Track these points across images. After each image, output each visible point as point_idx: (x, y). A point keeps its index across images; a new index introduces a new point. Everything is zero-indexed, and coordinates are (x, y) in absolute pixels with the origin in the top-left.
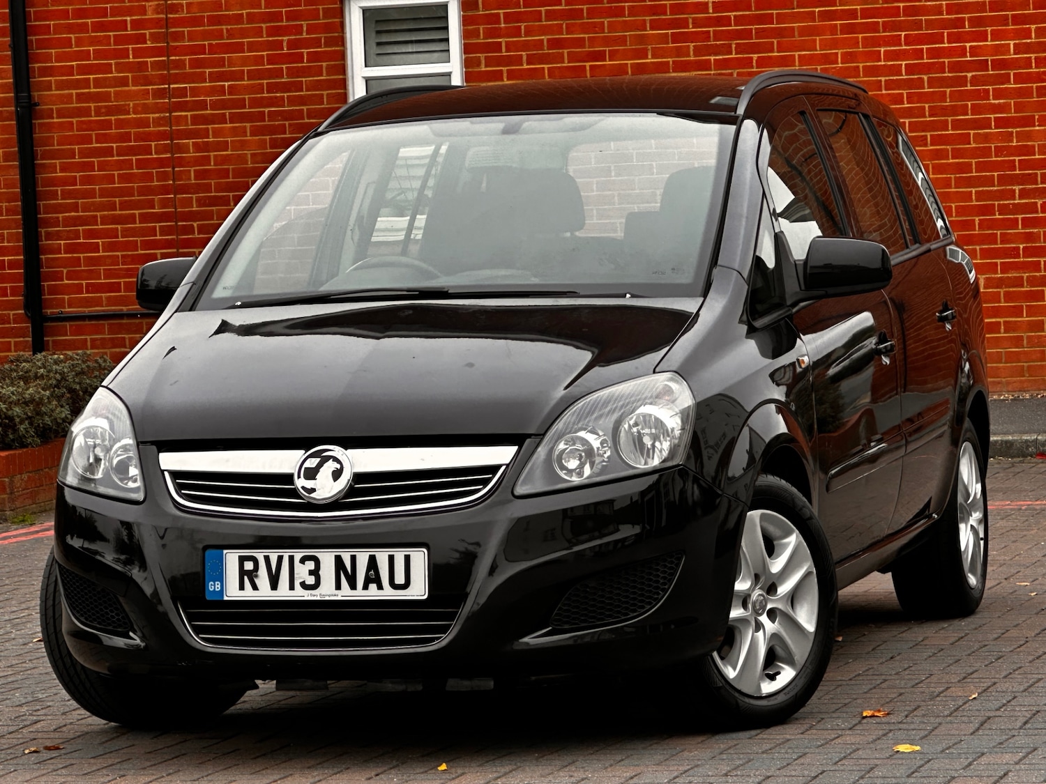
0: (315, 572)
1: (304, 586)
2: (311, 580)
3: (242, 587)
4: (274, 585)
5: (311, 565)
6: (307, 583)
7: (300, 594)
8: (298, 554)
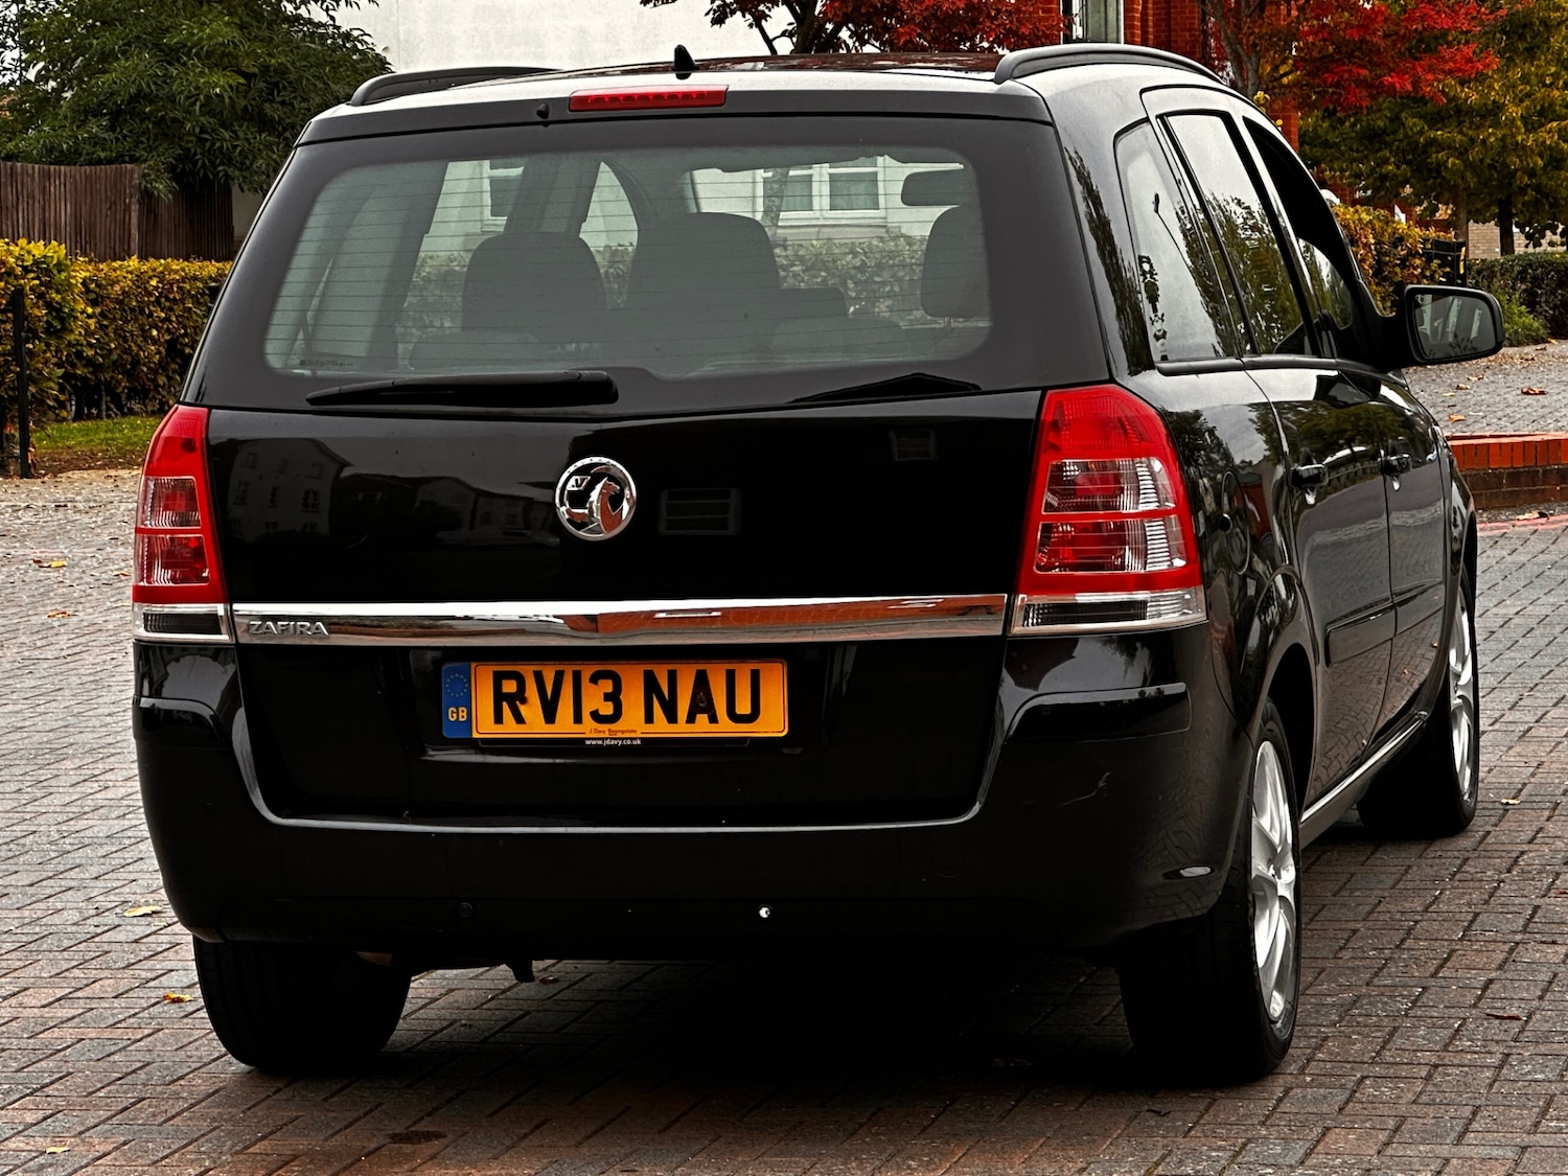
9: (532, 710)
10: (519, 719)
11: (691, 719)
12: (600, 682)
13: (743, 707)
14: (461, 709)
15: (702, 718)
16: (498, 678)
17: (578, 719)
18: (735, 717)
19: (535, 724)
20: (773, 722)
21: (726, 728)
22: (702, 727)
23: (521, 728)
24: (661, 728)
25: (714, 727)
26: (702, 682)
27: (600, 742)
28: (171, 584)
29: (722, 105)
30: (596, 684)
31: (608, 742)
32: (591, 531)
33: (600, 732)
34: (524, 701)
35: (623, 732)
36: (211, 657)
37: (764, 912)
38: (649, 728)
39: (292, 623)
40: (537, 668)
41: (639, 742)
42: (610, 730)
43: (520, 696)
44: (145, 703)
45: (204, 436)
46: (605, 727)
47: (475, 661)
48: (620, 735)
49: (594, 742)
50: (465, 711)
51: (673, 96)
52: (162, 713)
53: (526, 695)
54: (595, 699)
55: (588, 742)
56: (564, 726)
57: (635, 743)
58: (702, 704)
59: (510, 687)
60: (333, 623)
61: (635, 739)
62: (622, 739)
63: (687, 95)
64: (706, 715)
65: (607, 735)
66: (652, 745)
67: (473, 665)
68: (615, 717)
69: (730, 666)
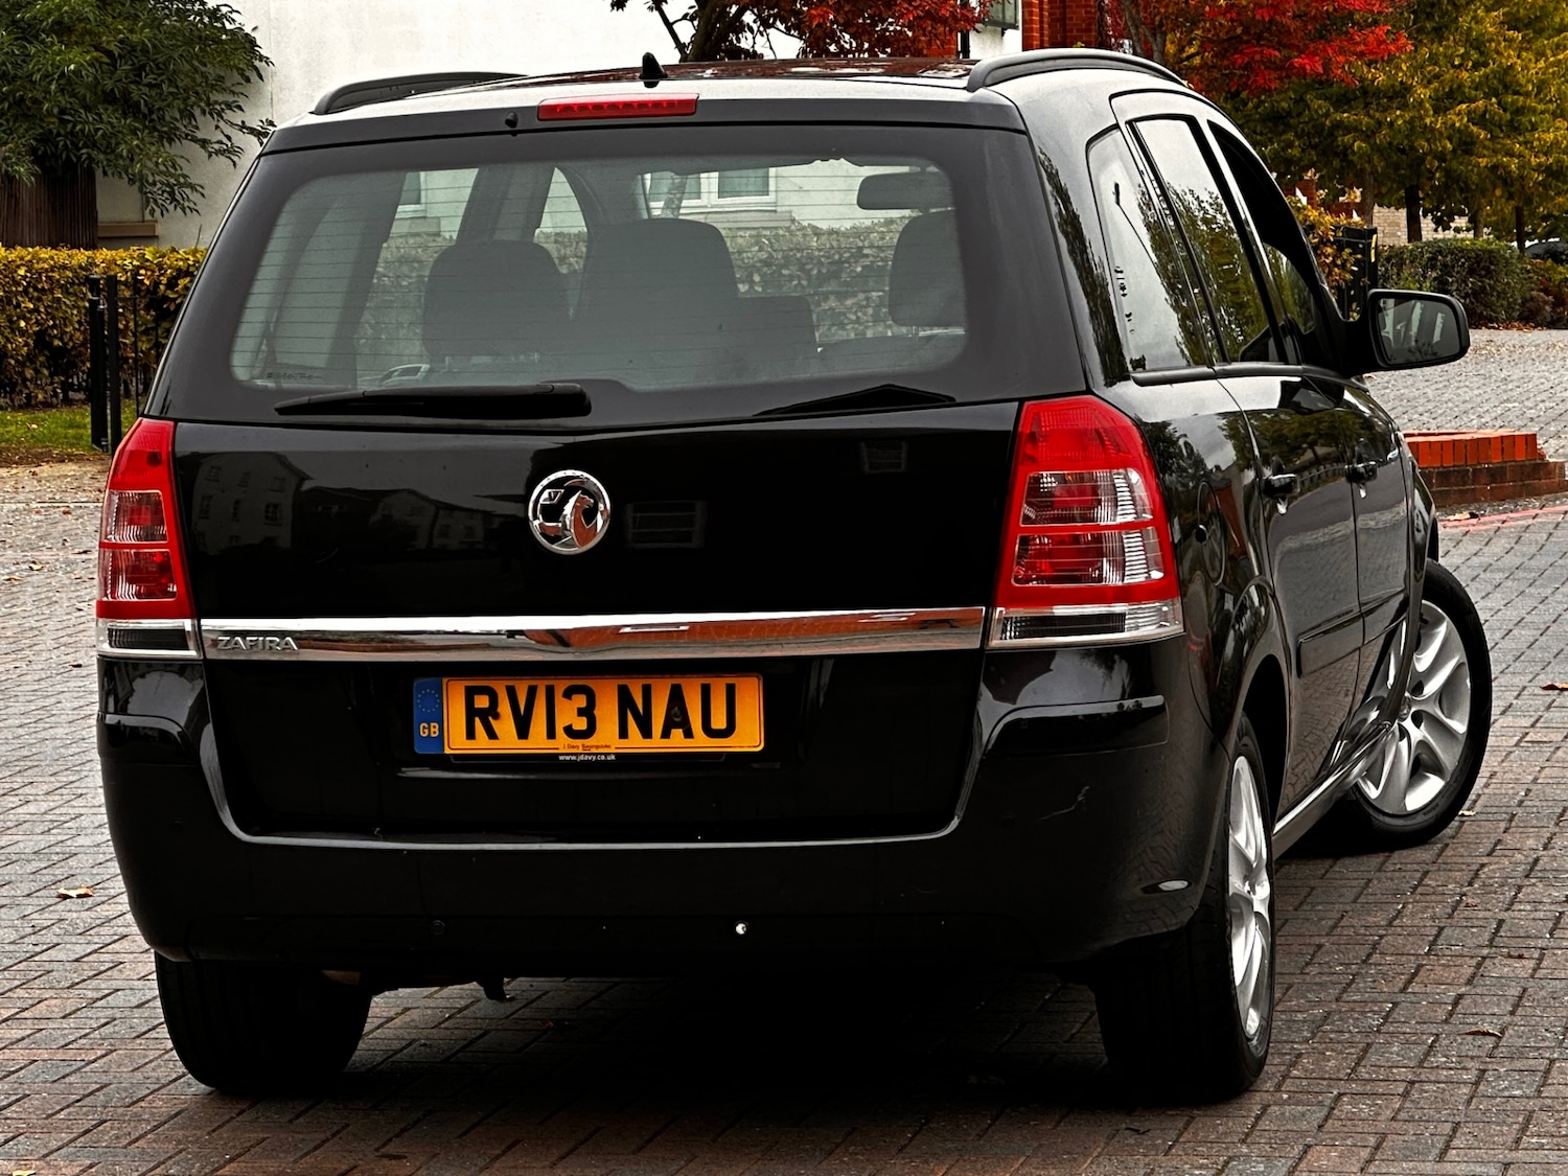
9: (506, 725)
10: (492, 735)
11: (666, 734)
12: (574, 697)
13: (719, 721)
14: (432, 724)
15: (677, 733)
16: (470, 693)
17: (551, 734)
18: (710, 732)
19: (507, 740)
20: (749, 737)
21: (701, 743)
22: (677, 742)
23: (494, 744)
24: (636, 743)
25: (689, 742)
26: (677, 699)
27: (574, 758)
28: (136, 600)
29: (692, 114)
30: (570, 699)
31: (582, 758)
32: (565, 545)
33: (573, 747)
34: (497, 716)
35: (597, 747)
36: (178, 673)
37: (740, 929)
38: (624, 743)
39: (261, 638)
40: (510, 683)
41: (613, 757)
42: (583, 746)
43: (492, 711)
44: (111, 719)
45: (170, 448)
46: (579, 742)
47: (446, 676)
48: (594, 751)
49: (568, 758)
50: (437, 726)
51: (642, 105)
52: (128, 730)
53: (499, 710)
54: (568, 714)
55: (561, 758)
56: (538, 741)
57: (609, 758)
58: (677, 719)
59: (482, 702)
60: (303, 638)
61: (610, 754)
62: (597, 754)
63: (657, 104)
64: (681, 730)
65: (580, 751)
66: (626, 761)
67: (445, 680)
68: (589, 732)
69: (706, 681)
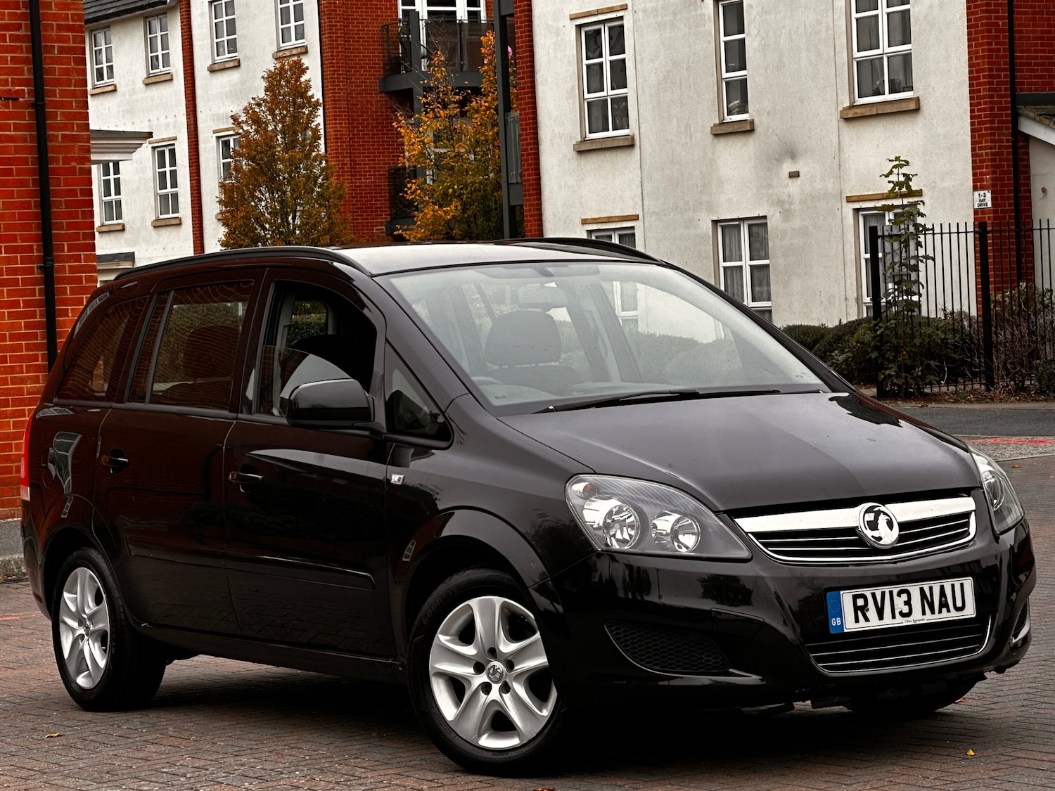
0: (908, 603)
1: (902, 614)
2: (906, 609)
3: (857, 620)
4: (881, 617)
5: (904, 597)
6: (904, 612)
7: (901, 622)
8: (896, 589)
